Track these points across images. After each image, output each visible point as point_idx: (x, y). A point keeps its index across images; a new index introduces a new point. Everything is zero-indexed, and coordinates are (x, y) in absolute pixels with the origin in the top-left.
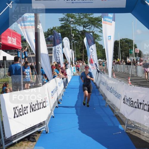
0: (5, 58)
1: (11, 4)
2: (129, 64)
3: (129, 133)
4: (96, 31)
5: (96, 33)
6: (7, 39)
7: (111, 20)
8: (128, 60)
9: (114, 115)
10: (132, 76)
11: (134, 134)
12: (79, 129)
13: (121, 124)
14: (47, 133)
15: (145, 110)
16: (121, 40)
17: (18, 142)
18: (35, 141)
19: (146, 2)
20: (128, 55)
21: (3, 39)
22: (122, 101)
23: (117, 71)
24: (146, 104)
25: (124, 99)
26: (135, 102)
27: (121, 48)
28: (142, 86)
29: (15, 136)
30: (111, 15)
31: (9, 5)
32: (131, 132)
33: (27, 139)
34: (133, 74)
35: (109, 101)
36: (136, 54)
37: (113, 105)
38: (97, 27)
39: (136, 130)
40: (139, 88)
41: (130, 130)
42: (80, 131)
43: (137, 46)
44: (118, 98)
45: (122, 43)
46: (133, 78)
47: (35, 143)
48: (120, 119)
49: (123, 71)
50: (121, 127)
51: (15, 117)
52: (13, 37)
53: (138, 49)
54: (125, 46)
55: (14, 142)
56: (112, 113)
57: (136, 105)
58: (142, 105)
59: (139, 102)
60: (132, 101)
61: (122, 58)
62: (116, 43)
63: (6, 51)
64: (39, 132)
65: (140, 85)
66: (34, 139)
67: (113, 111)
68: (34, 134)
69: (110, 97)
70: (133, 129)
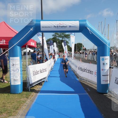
0: (30, 51)
1: (32, 29)
2: (81, 53)
3: (81, 82)
4: (67, 40)
5: (67, 41)
6: (30, 43)
7: (73, 36)
8: (80, 52)
9: (74, 74)
10: (82, 58)
11: (83, 82)
12: (60, 80)
13: (77, 78)
14: (47, 82)
15: (87, 72)
16: (77, 44)
17: (35, 85)
18: (42, 85)
19: (87, 28)
20: (80, 50)
21: (29, 43)
22: (78, 69)
23: (76, 56)
24: (87, 70)
25: (79, 68)
26: (83, 69)
27: (77, 47)
28: (86, 62)
29: (34, 83)
30: (73, 33)
31: (31, 29)
32: (81, 81)
33: (39, 84)
34: (82, 57)
35: (72, 69)
36: (83, 49)
37: (74, 70)
38: (68, 38)
39: (83, 81)
40: (85, 63)
41: (81, 80)
42: (60, 81)
43: (84, 46)
44: (76, 67)
45: (78, 45)
46: (82, 59)
47: (42, 86)
48: (77, 76)
49: (78, 56)
50: (77, 79)
51: (34, 75)
52: (33, 42)
53: (84, 47)
54: (79, 46)
55: (33, 85)
56: (73, 73)
57: (83, 70)
58: (86, 70)
59: (85, 69)
60: (82, 69)
61: (78, 51)
62: (75, 45)
63: (30, 48)
64: (44, 81)
65: (85, 62)
66: (42, 84)
67: (74, 72)
68: (42, 82)
69: (73, 67)
70: (82, 80)
